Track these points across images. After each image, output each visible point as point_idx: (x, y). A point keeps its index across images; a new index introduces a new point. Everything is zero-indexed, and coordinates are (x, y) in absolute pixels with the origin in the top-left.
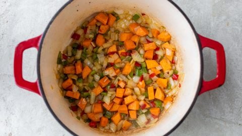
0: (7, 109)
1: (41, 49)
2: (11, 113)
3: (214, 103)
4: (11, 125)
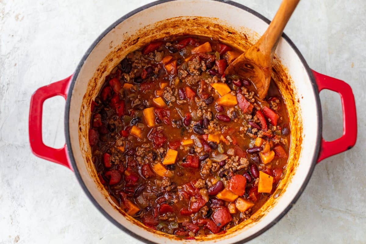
0: (13, 198)
1: (71, 97)
2: (19, 205)
3: (335, 186)
4: (19, 223)
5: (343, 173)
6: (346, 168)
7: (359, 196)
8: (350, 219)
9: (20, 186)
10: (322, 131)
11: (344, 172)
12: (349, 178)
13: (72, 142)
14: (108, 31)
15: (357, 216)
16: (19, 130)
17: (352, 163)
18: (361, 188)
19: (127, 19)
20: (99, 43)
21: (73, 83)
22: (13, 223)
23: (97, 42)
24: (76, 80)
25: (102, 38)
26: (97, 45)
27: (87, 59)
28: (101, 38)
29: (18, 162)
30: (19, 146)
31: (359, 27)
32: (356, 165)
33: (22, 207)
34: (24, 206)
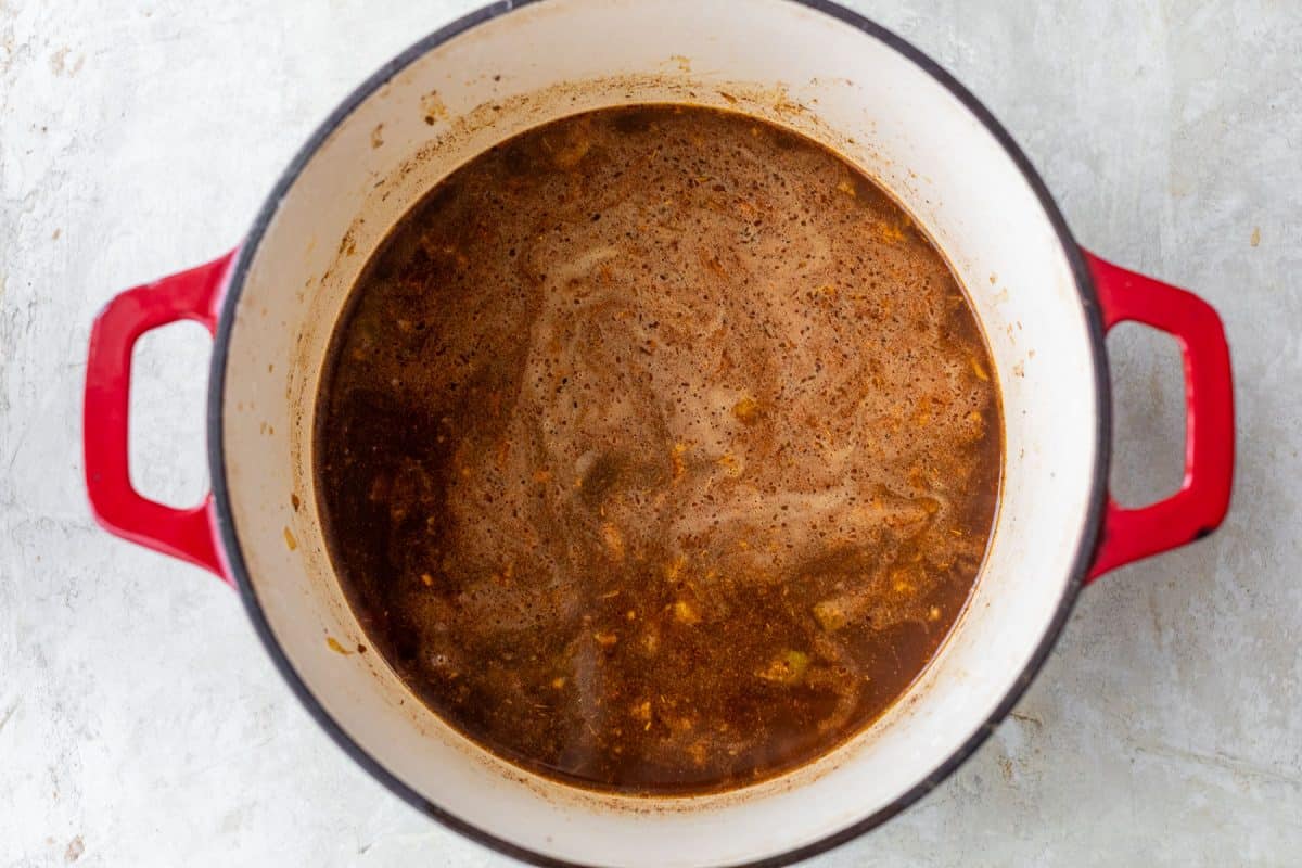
0: (59, 706)
2: (79, 732)
3: (1180, 670)
4: (80, 795)
5: (1211, 626)
6: (1223, 606)
7: (1264, 705)
8: (1230, 785)
9: (82, 666)
10: (1107, 472)
11: (1214, 622)
12: (1231, 642)
13: (231, 485)
14: (363, 93)
15: (1254, 775)
17: (1244, 590)
18: (1273, 678)
19: (436, 50)
21: (239, 278)
22: (59, 795)
24: (248, 268)
25: (344, 117)
27: (289, 195)
28: (340, 116)
30: (75, 527)
31: (1282, 99)
32: (1255, 596)
33: (89, 738)
34: (98, 734)
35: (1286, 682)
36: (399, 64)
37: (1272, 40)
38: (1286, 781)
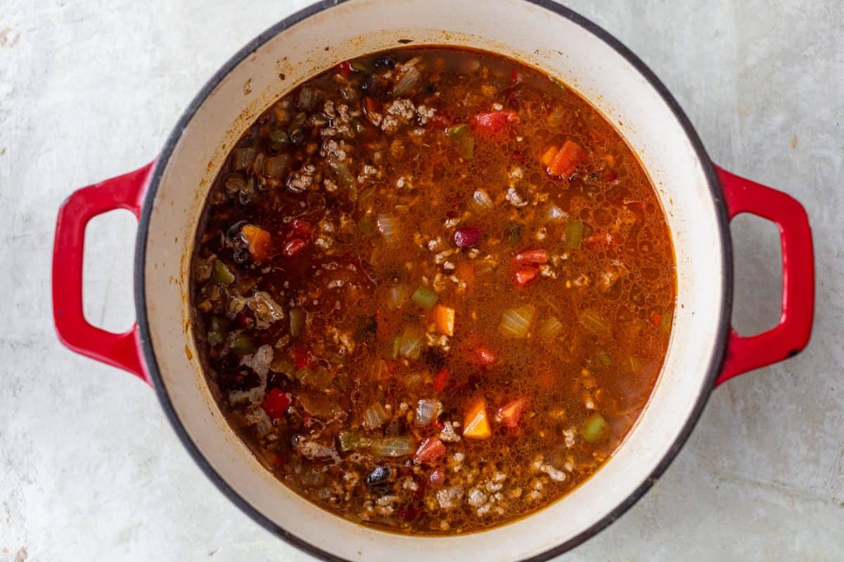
0: (10, 462)
1: (150, 214)
2: (23, 479)
3: (748, 427)
4: (25, 520)
5: (768, 398)
6: (776, 385)
7: (803, 450)
8: (782, 502)
9: (24, 435)
10: (730, 313)
11: (770, 396)
12: (781, 409)
13: (150, 319)
14: (239, 59)
15: (798, 496)
16: (18, 305)
17: (789, 374)
18: (809, 431)
19: (287, 31)
20: (218, 87)
21: (156, 182)
22: (10, 521)
23: (215, 83)
24: (161, 174)
25: (226, 74)
26: (213, 92)
27: (189, 126)
28: (224, 74)
29: (18, 380)
30: (19, 344)
31: (811, 50)
32: (797, 377)
33: (30, 482)
34: (36, 480)
35: (817, 434)
36: (262, 40)
37: (804, 12)
38: (819, 499)
